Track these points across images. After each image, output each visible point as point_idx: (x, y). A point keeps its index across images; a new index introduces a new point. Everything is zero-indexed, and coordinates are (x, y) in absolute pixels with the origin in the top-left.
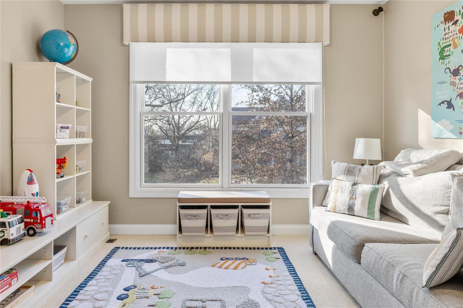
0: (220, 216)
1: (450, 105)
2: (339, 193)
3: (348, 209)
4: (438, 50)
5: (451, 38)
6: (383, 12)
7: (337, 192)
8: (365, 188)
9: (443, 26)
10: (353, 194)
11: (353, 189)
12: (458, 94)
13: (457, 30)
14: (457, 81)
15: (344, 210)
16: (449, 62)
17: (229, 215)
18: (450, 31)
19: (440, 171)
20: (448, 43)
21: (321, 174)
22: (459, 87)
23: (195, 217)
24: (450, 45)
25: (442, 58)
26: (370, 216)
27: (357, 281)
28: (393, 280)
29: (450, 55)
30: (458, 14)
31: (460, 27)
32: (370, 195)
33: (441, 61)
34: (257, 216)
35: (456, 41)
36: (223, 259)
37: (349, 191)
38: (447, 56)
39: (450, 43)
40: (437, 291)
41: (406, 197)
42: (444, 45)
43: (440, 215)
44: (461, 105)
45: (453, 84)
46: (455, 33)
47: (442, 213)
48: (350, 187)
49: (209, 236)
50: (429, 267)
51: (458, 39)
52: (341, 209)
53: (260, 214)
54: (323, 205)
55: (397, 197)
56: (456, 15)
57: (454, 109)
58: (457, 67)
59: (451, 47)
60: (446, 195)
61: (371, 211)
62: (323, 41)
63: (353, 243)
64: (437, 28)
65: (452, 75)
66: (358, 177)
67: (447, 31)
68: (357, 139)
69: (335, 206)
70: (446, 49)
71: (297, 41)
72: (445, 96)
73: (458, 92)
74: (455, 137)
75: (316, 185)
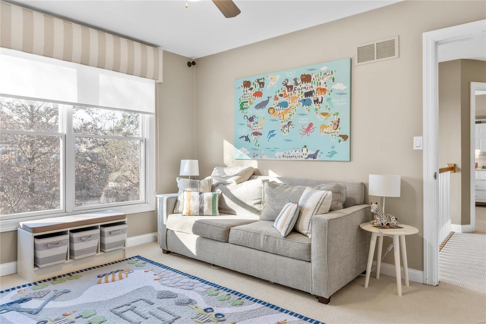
0: (83, 239)
1: (247, 139)
2: (191, 201)
3: (199, 211)
4: (239, 103)
5: (248, 98)
6: (195, 66)
7: (189, 201)
8: (208, 195)
9: (242, 89)
10: (202, 200)
11: (201, 196)
12: (252, 132)
13: (252, 94)
14: (252, 125)
15: (197, 212)
16: (247, 112)
17: (91, 236)
18: (247, 93)
19: (245, 181)
20: (246, 101)
21: (155, 190)
22: (253, 128)
23: (57, 244)
24: (247, 102)
25: (242, 109)
26: (214, 214)
27: (227, 254)
28: (260, 241)
29: (247, 108)
30: (253, 84)
31: (254, 92)
32: (213, 199)
33: (241, 110)
34: (118, 232)
35: (251, 100)
36: (100, 276)
37: (199, 198)
38: (245, 108)
39: (247, 101)
40: (289, 237)
41: (236, 197)
42: (243, 101)
43: (257, 205)
44: (254, 140)
45: (249, 126)
46: (251, 95)
47: (258, 203)
48: (199, 195)
49: (69, 262)
50: (284, 227)
51: (253, 99)
52: (195, 212)
53: (120, 230)
54: (174, 212)
55: (229, 198)
56: (251, 84)
57: (250, 142)
58: (252, 116)
59: (248, 103)
60: (260, 193)
61: (214, 210)
62: (159, 79)
63: (222, 230)
64: (238, 89)
65: (248, 120)
66: (200, 188)
67: (245, 92)
68: (182, 161)
69: (190, 211)
70: (245, 104)
71: (139, 75)
72: (244, 133)
73: (252, 131)
74: (251, 159)
75: (169, 198)
